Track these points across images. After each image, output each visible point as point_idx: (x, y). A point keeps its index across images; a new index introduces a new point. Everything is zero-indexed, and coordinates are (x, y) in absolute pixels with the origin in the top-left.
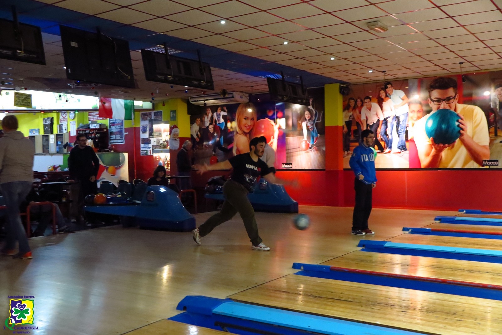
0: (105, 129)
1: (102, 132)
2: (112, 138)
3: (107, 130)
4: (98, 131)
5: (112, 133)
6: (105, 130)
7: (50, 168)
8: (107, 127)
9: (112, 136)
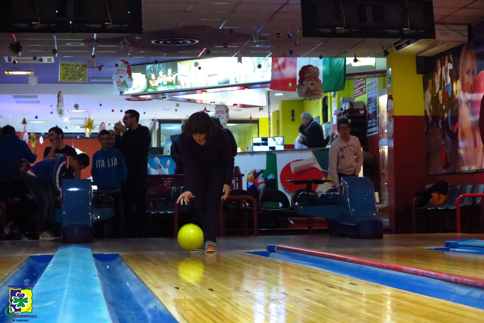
0: (362, 110)
1: (357, 115)
2: (369, 125)
3: (366, 112)
4: (349, 114)
5: (370, 117)
6: (362, 112)
7: (249, 174)
8: (365, 107)
9: (370, 121)
